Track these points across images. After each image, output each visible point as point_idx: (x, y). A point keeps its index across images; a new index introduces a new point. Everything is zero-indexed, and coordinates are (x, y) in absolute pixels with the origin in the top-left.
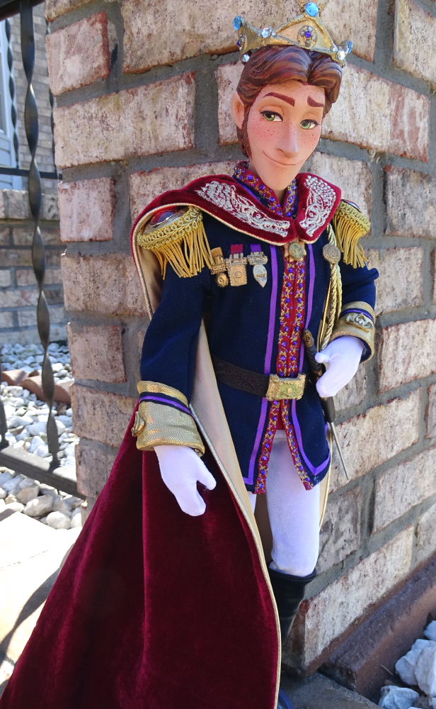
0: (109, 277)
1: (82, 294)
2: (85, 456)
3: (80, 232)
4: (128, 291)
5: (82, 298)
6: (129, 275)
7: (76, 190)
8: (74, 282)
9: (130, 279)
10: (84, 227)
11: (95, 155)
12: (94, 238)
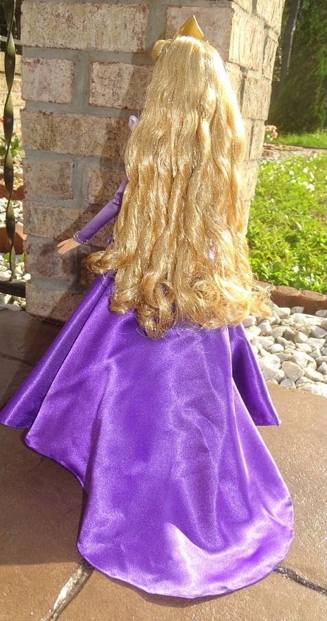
0: (66, 129)
1: (39, 138)
2: (33, 248)
3: (40, 95)
4: (82, 139)
5: (40, 141)
6: (83, 130)
7: (39, 65)
8: (32, 130)
10: (45, 92)
11: (60, 43)
12: (53, 101)
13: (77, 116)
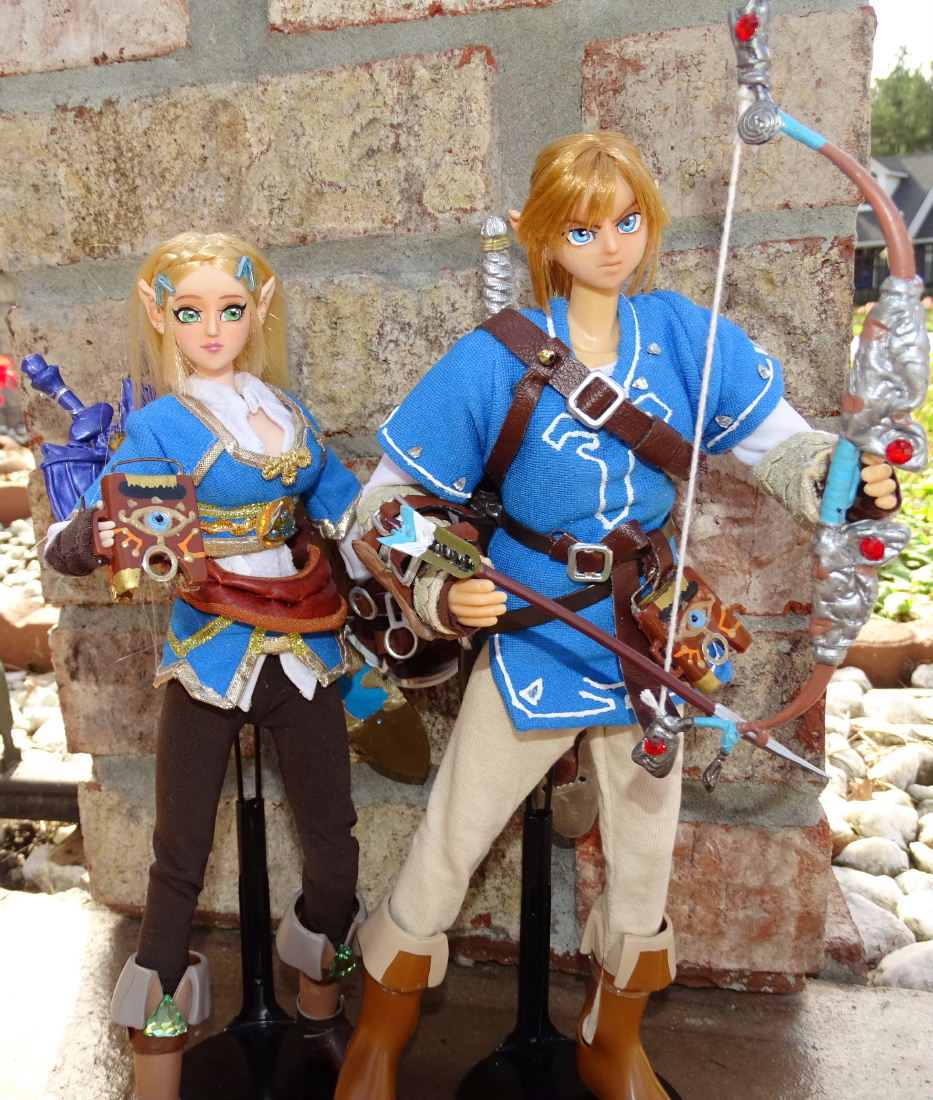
0: (180, 154)
1: (68, 216)
2: (94, 651)
3: (56, 43)
4: (252, 180)
5: (70, 228)
6: (253, 141)
8: (36, 188)
9: (255, 150)
10: (72, 25)
12: (112, 53)
13: (219, 91)
